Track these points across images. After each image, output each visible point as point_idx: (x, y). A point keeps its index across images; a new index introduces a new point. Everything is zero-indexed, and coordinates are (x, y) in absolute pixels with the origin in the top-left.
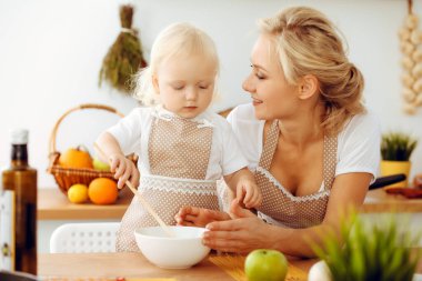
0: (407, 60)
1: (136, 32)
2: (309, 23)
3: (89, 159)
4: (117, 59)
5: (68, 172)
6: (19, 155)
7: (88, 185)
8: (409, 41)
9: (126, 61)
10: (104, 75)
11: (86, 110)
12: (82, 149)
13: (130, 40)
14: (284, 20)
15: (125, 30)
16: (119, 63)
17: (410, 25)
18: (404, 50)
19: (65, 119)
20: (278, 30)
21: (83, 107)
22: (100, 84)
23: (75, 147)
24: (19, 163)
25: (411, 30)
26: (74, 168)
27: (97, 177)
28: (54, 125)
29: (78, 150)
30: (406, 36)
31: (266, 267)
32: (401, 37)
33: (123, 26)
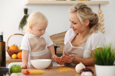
2: (82, 7)
3: (17, 47)
5: (12, 51)
7: (17, 54)
10: (20, 27)
11: (16, 35)
12: (15, 45)
14: (76, 8)
15: (25, 15)
19: (11, 38)
20: (76, 11)
21: (15, 34)
22: (19, 29)
23: (13, 44)
26: (13, 50)
27: (19, 52)
28: (8, 39)
29: (14, 45)
33: (25, 14)
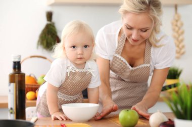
0: (176, 34)
1: (53, 23)
4: (45, 36)
5: (26, 86)
6: (17, 66)
7: (35, 92)
8: (176, 25)
9: (50, 36)
10: (40, 43)
13: (51, 27)
16: (47, 37)
17: (176, 18)
18: (174, 30)
22: (37, 48)
23: (29, 74)
24: (17, 70)
25: (177, 21)
26: (29, 84)
29: (30, 76)
30: (175, 23)
31: (129, 117)
32: (172, 24)
33: (48, 21)
